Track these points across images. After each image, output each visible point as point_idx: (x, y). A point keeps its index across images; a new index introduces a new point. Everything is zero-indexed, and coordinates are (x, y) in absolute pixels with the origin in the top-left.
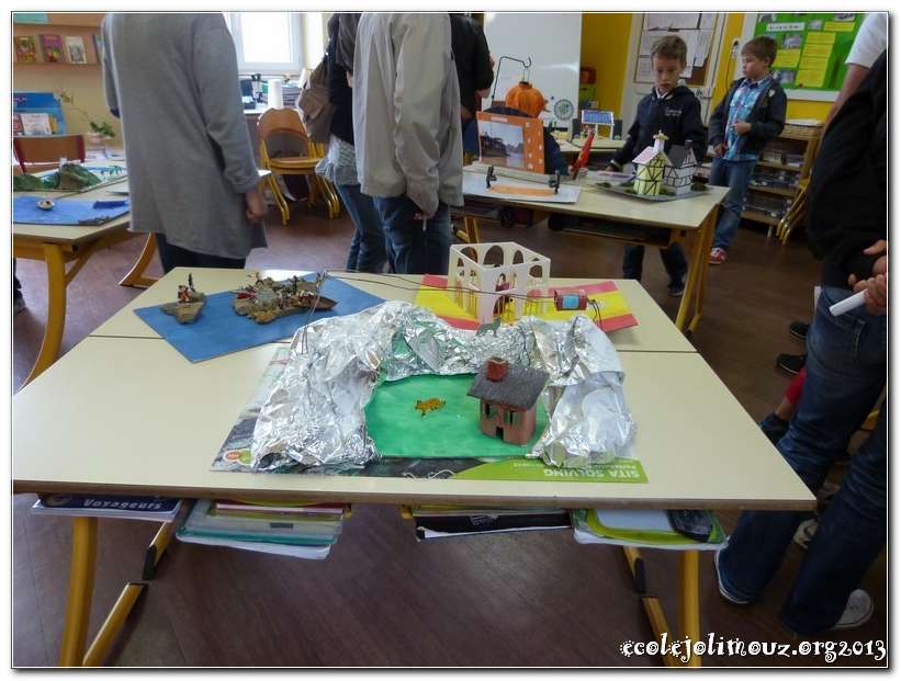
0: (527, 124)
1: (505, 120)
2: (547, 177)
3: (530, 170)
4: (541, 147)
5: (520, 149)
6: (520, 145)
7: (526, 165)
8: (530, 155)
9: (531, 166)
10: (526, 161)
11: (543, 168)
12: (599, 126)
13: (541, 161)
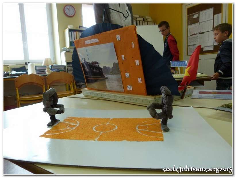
0: (118, 38)
1: (96, 40)
2: (150, 100)
3: (129, 92)
4: (138, 63)
5: (116, 69)
6: (115, 64)
7: (124, 87)
8: (127, 75)
9: (130, 88)
10: (124, 82)
11: (143, 88)
12: (180, 67)
13: (140, 80)
